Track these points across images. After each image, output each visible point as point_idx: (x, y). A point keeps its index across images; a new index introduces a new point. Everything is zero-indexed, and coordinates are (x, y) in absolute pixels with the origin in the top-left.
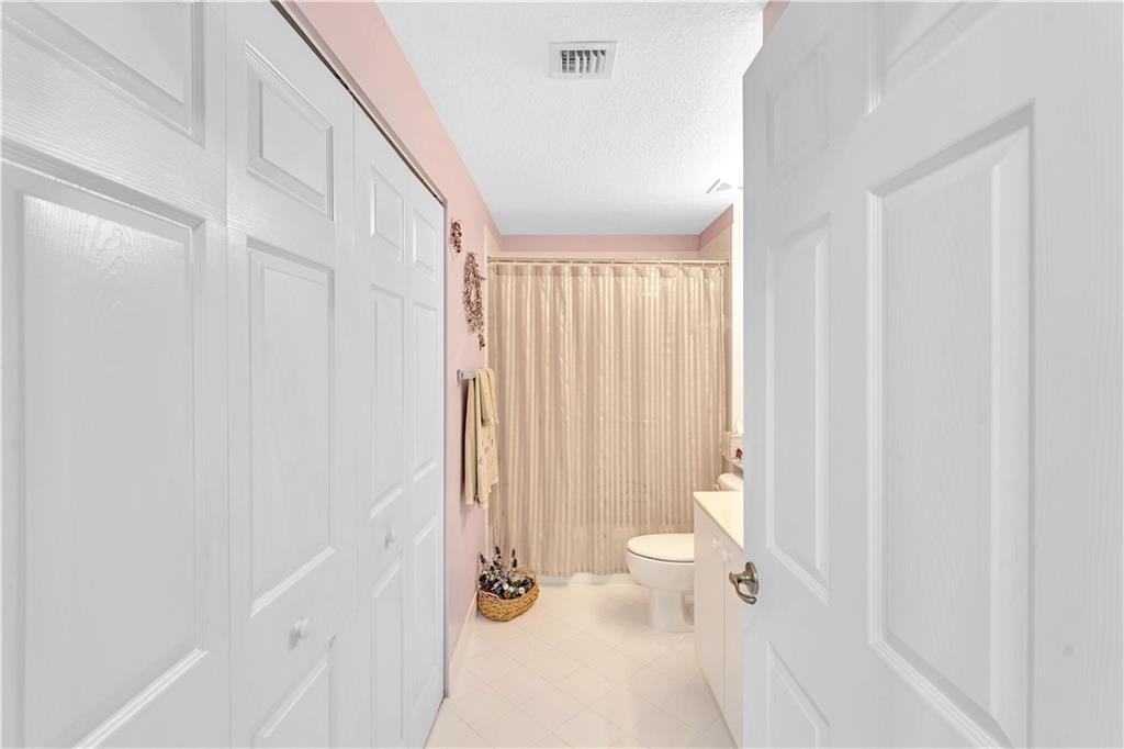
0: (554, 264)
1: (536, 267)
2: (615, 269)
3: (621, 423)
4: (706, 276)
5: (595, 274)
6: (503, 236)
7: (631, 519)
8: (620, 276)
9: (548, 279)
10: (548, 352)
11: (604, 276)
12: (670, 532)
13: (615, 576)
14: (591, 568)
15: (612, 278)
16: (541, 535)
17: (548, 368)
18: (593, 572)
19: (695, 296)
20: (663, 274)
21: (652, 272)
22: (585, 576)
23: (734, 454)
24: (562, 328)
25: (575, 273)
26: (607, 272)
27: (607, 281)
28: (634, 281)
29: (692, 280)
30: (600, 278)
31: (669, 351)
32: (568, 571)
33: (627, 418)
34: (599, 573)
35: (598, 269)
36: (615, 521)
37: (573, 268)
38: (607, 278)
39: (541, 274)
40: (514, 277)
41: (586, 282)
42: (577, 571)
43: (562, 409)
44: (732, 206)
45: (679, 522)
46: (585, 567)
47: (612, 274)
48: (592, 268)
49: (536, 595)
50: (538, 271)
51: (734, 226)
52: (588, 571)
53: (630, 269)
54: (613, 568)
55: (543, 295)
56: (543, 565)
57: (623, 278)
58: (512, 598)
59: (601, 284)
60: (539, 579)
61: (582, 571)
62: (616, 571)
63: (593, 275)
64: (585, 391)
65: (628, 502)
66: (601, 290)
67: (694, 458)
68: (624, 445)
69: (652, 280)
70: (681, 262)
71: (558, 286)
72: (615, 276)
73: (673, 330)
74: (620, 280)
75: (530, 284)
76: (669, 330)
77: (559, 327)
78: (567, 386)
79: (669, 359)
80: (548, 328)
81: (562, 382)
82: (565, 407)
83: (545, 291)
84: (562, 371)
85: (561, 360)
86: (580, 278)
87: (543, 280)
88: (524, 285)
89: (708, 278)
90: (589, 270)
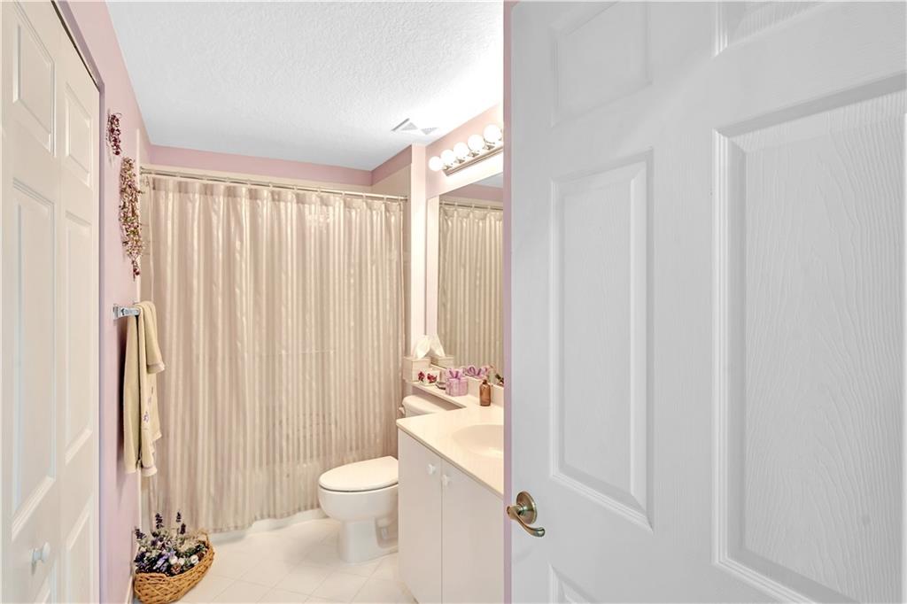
0: (228, 184)
1: (206, 186)
2: (297, 195)
3: (304, 355)
4: (387, 210)
5: (276, 198)
6: (154, 146)
7: (315, 453)
8: (303, 203)
9: (221, 201)
10: (221, 282)
11: (286, 202)
12: (354, 461)
13: (298, 514)
14: (272, 513)
15: (295, 205)
16: (212, 490)
17: (220, 300)
18: (275, 517)
19: (377, 229)
20: (347, 206)
21: (337, 204)
22: (266, 523)
23: (415, 376)
24: (238, 256)
25: (253, 196)
26: (289, 197)
27: (290, 208)
28: (318, 209)
29: (374, 212)
30: (282, 204)
31: (352, 281)
32: (247, 522)
33: (311, 349)
34: (282, 517)
35: (279, 194)
36: (299, 458)
37: (250, 191)
38: (289, 204)
39: (212, 194)
40: (177, 195)
41: (266, 207)
42: (256, 519)
43: (239, 345)
44: (411, 146)
45: (363, 448)
46: (265, 513)
47: (295, 201)
48: (272, 193)
49: (211, 559)
50: (207, 191)
51: (412, 165)
52: (269, 516)
53: (314, 197)
54: (297, 507)
55: (214, 218)
56: (215, 521)
57: (306, 206)
58: (182, 572)
59: (283, 212)
60: (212, 539)
61: (262, 517)
62: (300, 510)
63: (273, 200)
64: (264, 324)
65: (311, 436)
66: (283, 216)
67: (377, 384)
68: (308, 377)
69: (337, 209)
70: (364, 194)
71: (232, 210)
72: (298, 203)
73: (357, 261)
74: (304, 207)
75: (197, 204)
76: (352, 261)
77: (234, 254)
78: (244, 319)
79: (352, 288)
80: (221, 255)
81: (239, 315)
82: (242, 342)
83: (217, 213)
84: (238, 303)
85: (237, 291)
86: (259, 202)
87: (214, 201)
88: (190, 205)
89: (389, 211)
90: (270, 194)
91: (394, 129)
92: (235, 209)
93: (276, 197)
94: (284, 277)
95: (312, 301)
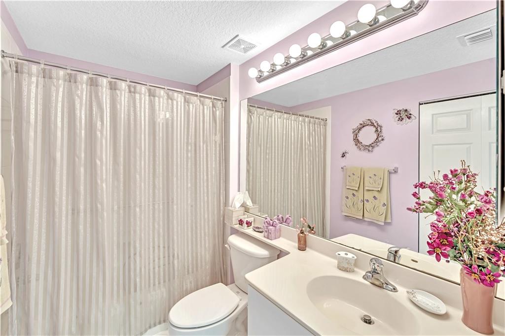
0: (91, 75)
1: (70, 75)
2: (150, 90)
4: (214, 106)
8: (154, 96)
9: (84, 88)
10: (83, 155)
11: (140, 95)
13: (149, 331)
15: (147, 98)
17: (82, 170)
19: (207, 118)
20: (187, 101)
24: (99, 133)
25: (113, 87)
26: (143, 91)
27: (143, 99)
28: (165, 101)
29: (205, 107)
30: (137, 96)
31: (189, 155)
33: (159, 206)
35: (135, 88)
36: (149, 286)
37: (110, 83)
38: (143, 97)
39: (75, 82)
40: (41, 80)
41: (123, 97)
44: (230, 64)
47: (147, 94)
50: (71, 79)
51: (231, 76)
54: (148, 326)
59: (138, 101)
62: (150, 327)
63: (130, 92)
64: (122, 188)
66: (138, 105)
68: (156, 226)
69: (179, 103)
70: (199, 95)
71: (94, 96)
72: (149, 96)
73: (193, 141)
74: (154, 99)
75: (61, 89)
76: (190, 141)
77: (96, 133)
78: (104, 185)
79: (189, 160)
80: (83, 132)
81: (99, 182)
82: (102, 204)
83: (81, 98)
84: (99, 172)
85: (98, 162)
86: (118, 92)
87: (77, 88)
88: (53, 88)
89: (215, 107)
90: (127, 87)
91: (223, 47)
92: (97, 96)
93: (133, 90)
94: (138, 151)
95: (160, 170)
